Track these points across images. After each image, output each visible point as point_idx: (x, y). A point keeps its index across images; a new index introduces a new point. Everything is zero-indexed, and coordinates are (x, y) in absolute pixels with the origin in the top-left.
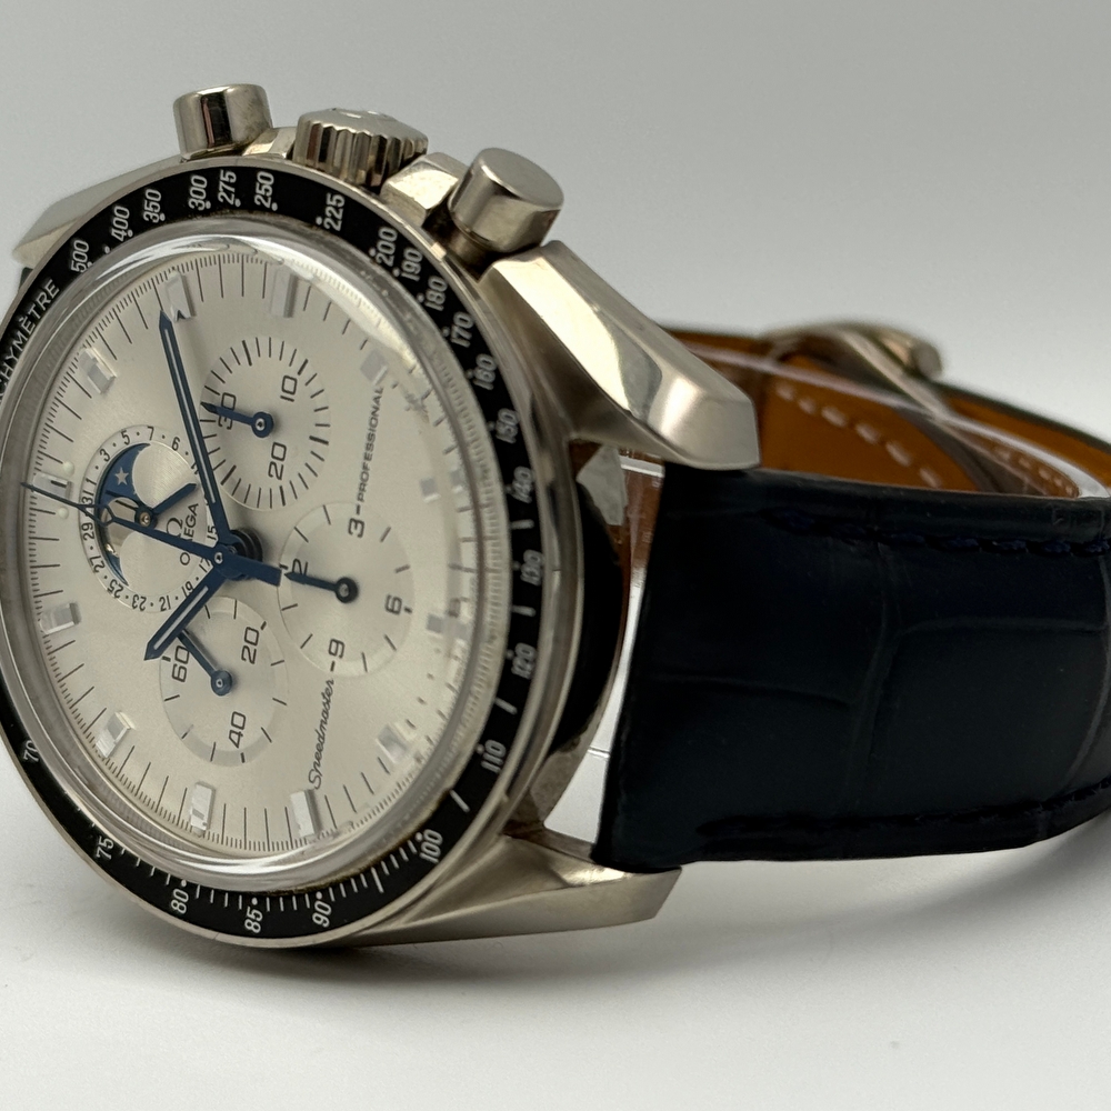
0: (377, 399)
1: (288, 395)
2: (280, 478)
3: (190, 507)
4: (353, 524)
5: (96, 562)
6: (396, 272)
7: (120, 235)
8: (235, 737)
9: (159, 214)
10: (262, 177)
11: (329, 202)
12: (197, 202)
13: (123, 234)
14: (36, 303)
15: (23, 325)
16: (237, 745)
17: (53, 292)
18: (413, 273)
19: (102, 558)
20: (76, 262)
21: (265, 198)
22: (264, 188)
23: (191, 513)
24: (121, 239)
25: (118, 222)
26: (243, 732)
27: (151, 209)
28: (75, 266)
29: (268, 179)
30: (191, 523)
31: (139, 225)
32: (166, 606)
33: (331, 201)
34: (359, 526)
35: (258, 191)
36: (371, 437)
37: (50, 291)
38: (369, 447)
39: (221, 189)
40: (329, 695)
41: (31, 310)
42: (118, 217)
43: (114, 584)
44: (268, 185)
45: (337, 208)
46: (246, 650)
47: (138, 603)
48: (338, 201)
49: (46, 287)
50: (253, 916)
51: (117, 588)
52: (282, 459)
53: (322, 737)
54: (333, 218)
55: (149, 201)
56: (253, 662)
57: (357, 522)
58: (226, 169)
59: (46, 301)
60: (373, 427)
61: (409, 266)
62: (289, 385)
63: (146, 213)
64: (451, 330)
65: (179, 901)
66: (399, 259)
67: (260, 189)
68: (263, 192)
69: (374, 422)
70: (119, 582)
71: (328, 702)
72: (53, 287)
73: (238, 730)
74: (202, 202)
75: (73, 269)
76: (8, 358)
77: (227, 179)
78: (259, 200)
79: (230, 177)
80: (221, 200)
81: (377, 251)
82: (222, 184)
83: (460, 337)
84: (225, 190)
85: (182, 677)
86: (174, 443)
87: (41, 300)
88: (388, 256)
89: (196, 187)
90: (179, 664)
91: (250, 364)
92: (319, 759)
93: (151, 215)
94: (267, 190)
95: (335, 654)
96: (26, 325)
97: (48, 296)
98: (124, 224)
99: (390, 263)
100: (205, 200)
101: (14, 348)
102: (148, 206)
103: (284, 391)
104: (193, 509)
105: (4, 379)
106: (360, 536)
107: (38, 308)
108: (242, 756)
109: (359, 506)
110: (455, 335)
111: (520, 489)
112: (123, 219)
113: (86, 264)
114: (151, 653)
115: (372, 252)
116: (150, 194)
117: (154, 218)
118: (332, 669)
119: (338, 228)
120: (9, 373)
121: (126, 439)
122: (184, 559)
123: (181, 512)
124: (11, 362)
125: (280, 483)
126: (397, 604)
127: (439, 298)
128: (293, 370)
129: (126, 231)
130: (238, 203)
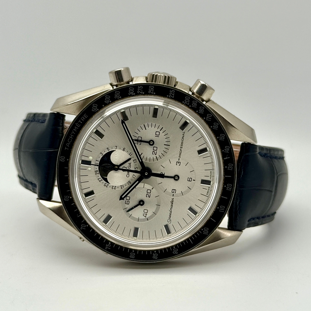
0: (183, 135)
1: (157, 136)
2: (156, 155)
3: (129, 164)
4: (177, 163)
5: (100, 179)
6: (190, 106)
7: (107, 102)
8: (145, 215)
9: (119, 97)
10: (150, 87)
12: (131, 93)
13: (108, 102)
16: (146, 217)
17: (86, 117)
18: (195, 106)
19: (102, 179)
21: (152, 92)
26: (147, 214)
28: (93, 110)
29: (152, 87)
30: (129, 167)
31: (113, 100)
32: (123, 187)
33: (171, 92)
34: (179, 163)
36: (182, 143)
37: (85, 116)
38: (182, 145)
40: (173, 202)
41: (79, 121)
42: (107, 98)
43: (106, 184)
44: (152, 89)
45: (173, 93)
46: (147, 195)
47: (114, 188)
48: (173, 91)
50: (155, 255)
52: (156, 150)
53: (171, 212)
54: (172, 95)
56: (150, 197)
57: (178, 162)
59: (84, 119)
60: (182, 141)
62: (158, 133)
63: (115, 97)
64: (206, 118)
65: (132, 255)
66: (191, 103)
67: (150, 90)
68: (151, 90)
69: (183, 140)
71: (172, 203)
73: (146, 213)
78: (150, 92)
79: (141, 87)
80: (138, 93)
81: (185, 102)
83: (208, 119)
84: (139, 90)
85: (128, 203)
86: (124, 149)
88: (188, 103)
89: (131, 90)
90: (127, 200)
91: (146, 129)
92: (170, 217)
94: (152, 90)
95: (174, 192)
96: (77, 125)
97: (85, 118)
98: (109, 100)
99: (188, 104)
100: (133, 93)
101: (74, 131)
102: (116, 95)
103: (156, 135)
104: (130, 164)
105: (71, 138)
106: (180, 165)
107: (81, 121)
108: (147, 219)
109: (179, 159)
110: (207, 119)
111: (227, 150)
112: (108, 98)
113: (97, 109)
114: (121, 198)
115: (183, 102)
116: (116, 92)
117: (118, 98)
118: (173, 196)
119: (173, 97)
120: (72, 137)
121: (108, 150)
122: (128, 176)
123: (126, 165)
124: (73, 134)
125: (156, 156)
126: (191, 179)
127: (202, 111)
128: (159, 130)
129: (109, 101)
130: (143, 93)
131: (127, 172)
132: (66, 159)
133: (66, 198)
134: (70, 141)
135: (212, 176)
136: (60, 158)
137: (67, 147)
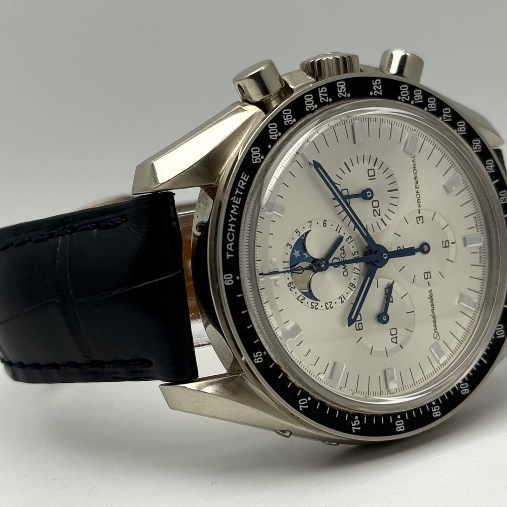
0: (413, 161)
1: (372, 177)
2: (380, 215)
5: (300, 298)
6: (412, 102)
7: (275, 137)
8: (394, 340)
9: (292, 119)
10: (339, 84)
11: (374, 84)
12: (310, 107)
13: (276, 136)
14: (239, 188)
15: (234, 201)
16: (396, 343)
17: (246, 178)
18: (419, 100)
19: (303, 295)
20: (254, 159)
21: (343, 93)
22: (342, 88)
23: (342, 251)
24: (276, 139)
25: (272, 131)
26: (397, 336)
27: (287, 119)
28: (254, 161)
29: (343, 84)
30: (343, 256)
31: (283, 129)
32: (343, 299)
33: (375, 83)
34: (421, 218)
35: (339, 91)
36: (415, 178)
37: (244, 179)
38: (417, 187)
39: (320, 97)
40: (432, 296)
41: (237, 191)
42: (271, 129)
43: (313, 304)
44: (343, 87)
45: (378, 85)
47: (328, 306)
48: (378, 82)
49: (242, 177)
50: (435, 410)
51: (315, 305)
52: (378, 206)
53: (434, 317)
54: (377, 90)
55: (285, 115)
56: (392, 302)
57: (419, 218)
58: (321, 87)
59: (243, 184)
60: (415, 173)
61: (417, 98)
62: (371, 173)
63: (285, 122)
64: (443, 116)
65: (400, 426)
66: (412, 96)
67: (340, 90)
68: (341, 91)
69: (415, 171)
70: (315, 302)
71: (432, 300)
72: (246, 175)
73: (394, 336)
74: (313, 106)
75: (254, 162)
76: (230, 221)
77: (322, 91)
78: (340, 95)
79: (324, 90)
80: (322, 102)
81: (402, 97)
82: (320, 94)
83: (446, 117)
84: (323, 97)
85: (361, 328)
86: (324, 223)
87: (241, 184)
88: (407, 97)
89: (308, 100)
90: (357, 322)
91: (350, 171)
92: (436, 327)
93: (288, 122)
94: (343, 89)
95: (428, 278)
96: (235, 200)
97: (244, 181)
98: (275, 131)
99: (408, 100)
100: (314, 105)
101: (233, 214)
102: (286, 118)
103: (369, 176)
104: (342, 249)
105: (231, 232)
106: (423, 223)
107: (240, 190)
108: (401, 346)
109: (419, 210)
110: (444, 118)
111: (491, 168)
112: (274, 128)
113: (260, 157)
114: (351, 322)
115: (399, 98)
116: (285, 112)
117: (290, 122)
118: (429, 285)
119: (381, 93)
120: (233, 228)
121: (298, 233)
122: (345, 274)
123: (337, 253)
124: (233, 222)
125: (380, 217)
126: (447, 242)
127: (434, 106)
128: (371, 166)
129: (277, 134)
130: (331, 100)
131: (342, 266)
132: (234, 279)
133: (257, 358)
134: (231, 237)
135: (478, 224)
136: (224, 280)
137: (230, 253)
